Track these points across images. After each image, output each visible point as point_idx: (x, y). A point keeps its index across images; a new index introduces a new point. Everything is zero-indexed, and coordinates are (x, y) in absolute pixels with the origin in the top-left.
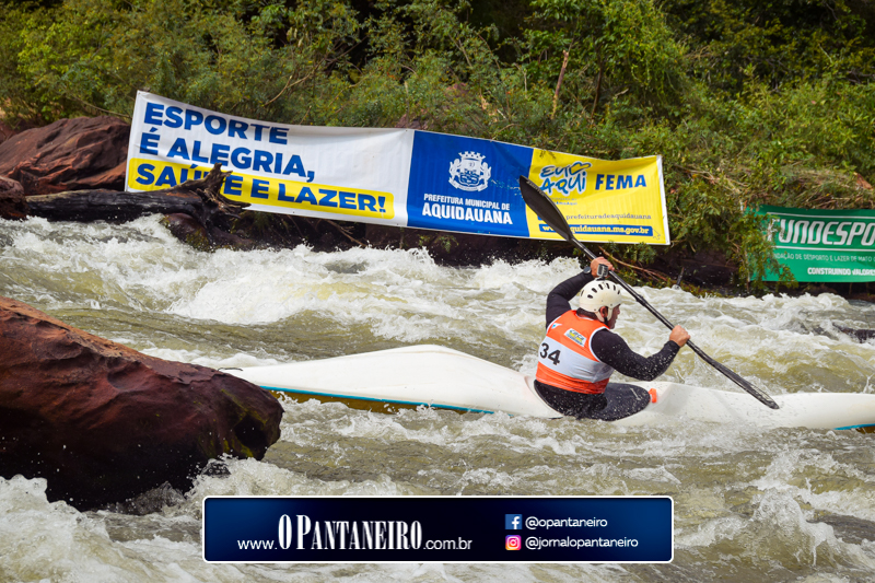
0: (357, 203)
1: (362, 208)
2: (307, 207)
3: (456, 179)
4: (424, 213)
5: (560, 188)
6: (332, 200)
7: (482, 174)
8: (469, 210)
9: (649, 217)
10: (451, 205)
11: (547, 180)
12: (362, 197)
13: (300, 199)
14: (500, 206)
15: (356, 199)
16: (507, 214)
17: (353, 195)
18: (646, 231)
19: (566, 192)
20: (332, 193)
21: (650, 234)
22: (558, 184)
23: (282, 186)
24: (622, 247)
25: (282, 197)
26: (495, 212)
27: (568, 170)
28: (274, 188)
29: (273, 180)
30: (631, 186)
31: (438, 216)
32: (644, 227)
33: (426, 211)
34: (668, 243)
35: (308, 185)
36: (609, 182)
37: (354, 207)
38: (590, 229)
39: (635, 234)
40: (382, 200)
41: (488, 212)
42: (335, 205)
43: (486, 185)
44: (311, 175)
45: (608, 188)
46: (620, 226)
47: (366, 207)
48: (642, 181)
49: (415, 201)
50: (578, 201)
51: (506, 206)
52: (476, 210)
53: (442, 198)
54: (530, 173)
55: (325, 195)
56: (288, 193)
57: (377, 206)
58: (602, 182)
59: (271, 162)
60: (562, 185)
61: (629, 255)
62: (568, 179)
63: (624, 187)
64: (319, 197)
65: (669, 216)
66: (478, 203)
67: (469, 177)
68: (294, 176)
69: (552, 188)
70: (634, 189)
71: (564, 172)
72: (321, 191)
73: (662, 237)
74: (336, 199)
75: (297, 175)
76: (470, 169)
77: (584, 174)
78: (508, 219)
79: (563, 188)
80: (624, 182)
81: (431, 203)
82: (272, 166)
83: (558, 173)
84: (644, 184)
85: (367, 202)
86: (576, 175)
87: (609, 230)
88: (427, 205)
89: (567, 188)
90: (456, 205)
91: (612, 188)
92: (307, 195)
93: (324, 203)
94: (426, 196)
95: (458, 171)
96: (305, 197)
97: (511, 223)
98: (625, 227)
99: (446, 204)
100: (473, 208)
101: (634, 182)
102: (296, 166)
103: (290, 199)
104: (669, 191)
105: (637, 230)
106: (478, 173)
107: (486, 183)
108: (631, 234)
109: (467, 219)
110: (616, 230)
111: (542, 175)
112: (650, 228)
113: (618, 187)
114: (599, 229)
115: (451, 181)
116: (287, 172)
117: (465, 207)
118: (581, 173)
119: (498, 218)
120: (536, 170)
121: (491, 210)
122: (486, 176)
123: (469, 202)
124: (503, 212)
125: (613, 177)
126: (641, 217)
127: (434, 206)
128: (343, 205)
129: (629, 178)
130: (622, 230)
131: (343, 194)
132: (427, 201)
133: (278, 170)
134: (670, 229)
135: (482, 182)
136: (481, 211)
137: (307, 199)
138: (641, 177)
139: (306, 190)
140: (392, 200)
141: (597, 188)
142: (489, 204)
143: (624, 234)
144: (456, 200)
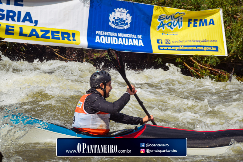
0: (60, 37)
1: (63, 39)
2: (34, 39)
3: (113, 22)
4: (96, 41)
5: (169, 26)
6: (47, 35)
7: (127, 19)
8: (120, 39)
9: (216, 41)
10: (110, 36)
11: (162, 22)
12: (63, 33)
13: (31, 35)
14: (137, 36)
15: (60, 35)
16: (140, 41)
17: (58, 32)
18: (215, 49)
19: (172, 28)
20: (47, 32)
21: (217, 50)
22: (167, 24)
23: (21, 29)
24: (202, 57)
25: (21, 34)
26: (134, 40)
27: (172, 17)
28: (17, 30)
29: (16, 25)
30: (206, 25)
31: (104, 42)
32: (214, 47)
33: (97, 40)
34: (227, 55)
35: (34, 28)
36: (195, 23)
37: (59, 39)
38: (185, 48)
39: (209, 50)
40: (74, 35)
41: (130, 40)
42: (49, 38)
43: (129, 26)
44: (36, 22)
45: (194, 26)
46: (201, 46)
47: (65, 39)
48: (212, 22)
49: (91, 35)
50: (179, 33)
51: (140, 37)
52: (124, 39)
53: (105, 33)
54: (153, 19)
55: (44, 33)
56: (24, 32)
57: (71, 38)
58: (191, 23)
59: (15, 16)
60: (169, 25)
61: (206, 62)
62: (173, 21)
63: (203, 25)
64: (40, 34)
65: (227, 41)
66: (125, 35)
67: (120, 21)
68: (27, 23)
69: (164, 26)
70: (208, 26)
71: (170, 18)
72: (42, 31)
73: (223, 52)
74: (49, 35)
75: (29, 22)
76: (121, 17)
77: (181, 18)
78: (141, 43)
79: (170, 26)
80: (203, 23)
81: (100, 36)
82: (16, 18)
83: (167, 19)
84: (213, 24)
85: (66, 36)
86: (177, 19)
87: (195, 48)
88: (98, 37)
89: (172, 26)
90: (113, 37)
91: (196, 26)
92: (34, 33)
93: (43, 37)
94: (97, 32)
95: (114, 18)
96: (33, 34)
97: (143, 45)
98: (204, 47)
99: (108, 36)
100: (122, 38)
101: (208, 23)
102: (28, 17)
103: (25, 35)
104: (226, 27)
105: (210, 48)
106: (125, 19)
107: (129, 25)
108: (207, 50)
109: (119, 44)
110: (199, 48)
111: (159, 20)
112: (217, 47)
113: (200, 26)
114: (190, 48)
115: (110, 24)
116: (23, 21)
117: (118, 37)
118: (180, 18)
119: (136, 43)
120: (156, 17)
121: (132, 39)
122: (129, 21)
123: (120, 35)
124: (138, 40)
125: (197, 20)
126: (212, 41)
127: (101, 37)
128: (53, 38)
129: (206, 21)
130: (202, 48)
131: (53, 32)
132: (98, 35)
133: (19, 20)
134: (228, 48)
135: (127, 24)
136: (127, 39)
137: (34, 35)
138: (212, 20)
139: (33, 30)
140: (79, 35)
141: (189, 26)
142: (131, 36)
143: (203, 50)
144: (113, 34)
